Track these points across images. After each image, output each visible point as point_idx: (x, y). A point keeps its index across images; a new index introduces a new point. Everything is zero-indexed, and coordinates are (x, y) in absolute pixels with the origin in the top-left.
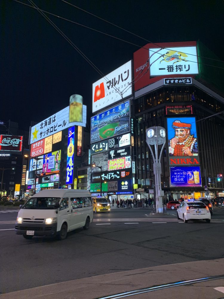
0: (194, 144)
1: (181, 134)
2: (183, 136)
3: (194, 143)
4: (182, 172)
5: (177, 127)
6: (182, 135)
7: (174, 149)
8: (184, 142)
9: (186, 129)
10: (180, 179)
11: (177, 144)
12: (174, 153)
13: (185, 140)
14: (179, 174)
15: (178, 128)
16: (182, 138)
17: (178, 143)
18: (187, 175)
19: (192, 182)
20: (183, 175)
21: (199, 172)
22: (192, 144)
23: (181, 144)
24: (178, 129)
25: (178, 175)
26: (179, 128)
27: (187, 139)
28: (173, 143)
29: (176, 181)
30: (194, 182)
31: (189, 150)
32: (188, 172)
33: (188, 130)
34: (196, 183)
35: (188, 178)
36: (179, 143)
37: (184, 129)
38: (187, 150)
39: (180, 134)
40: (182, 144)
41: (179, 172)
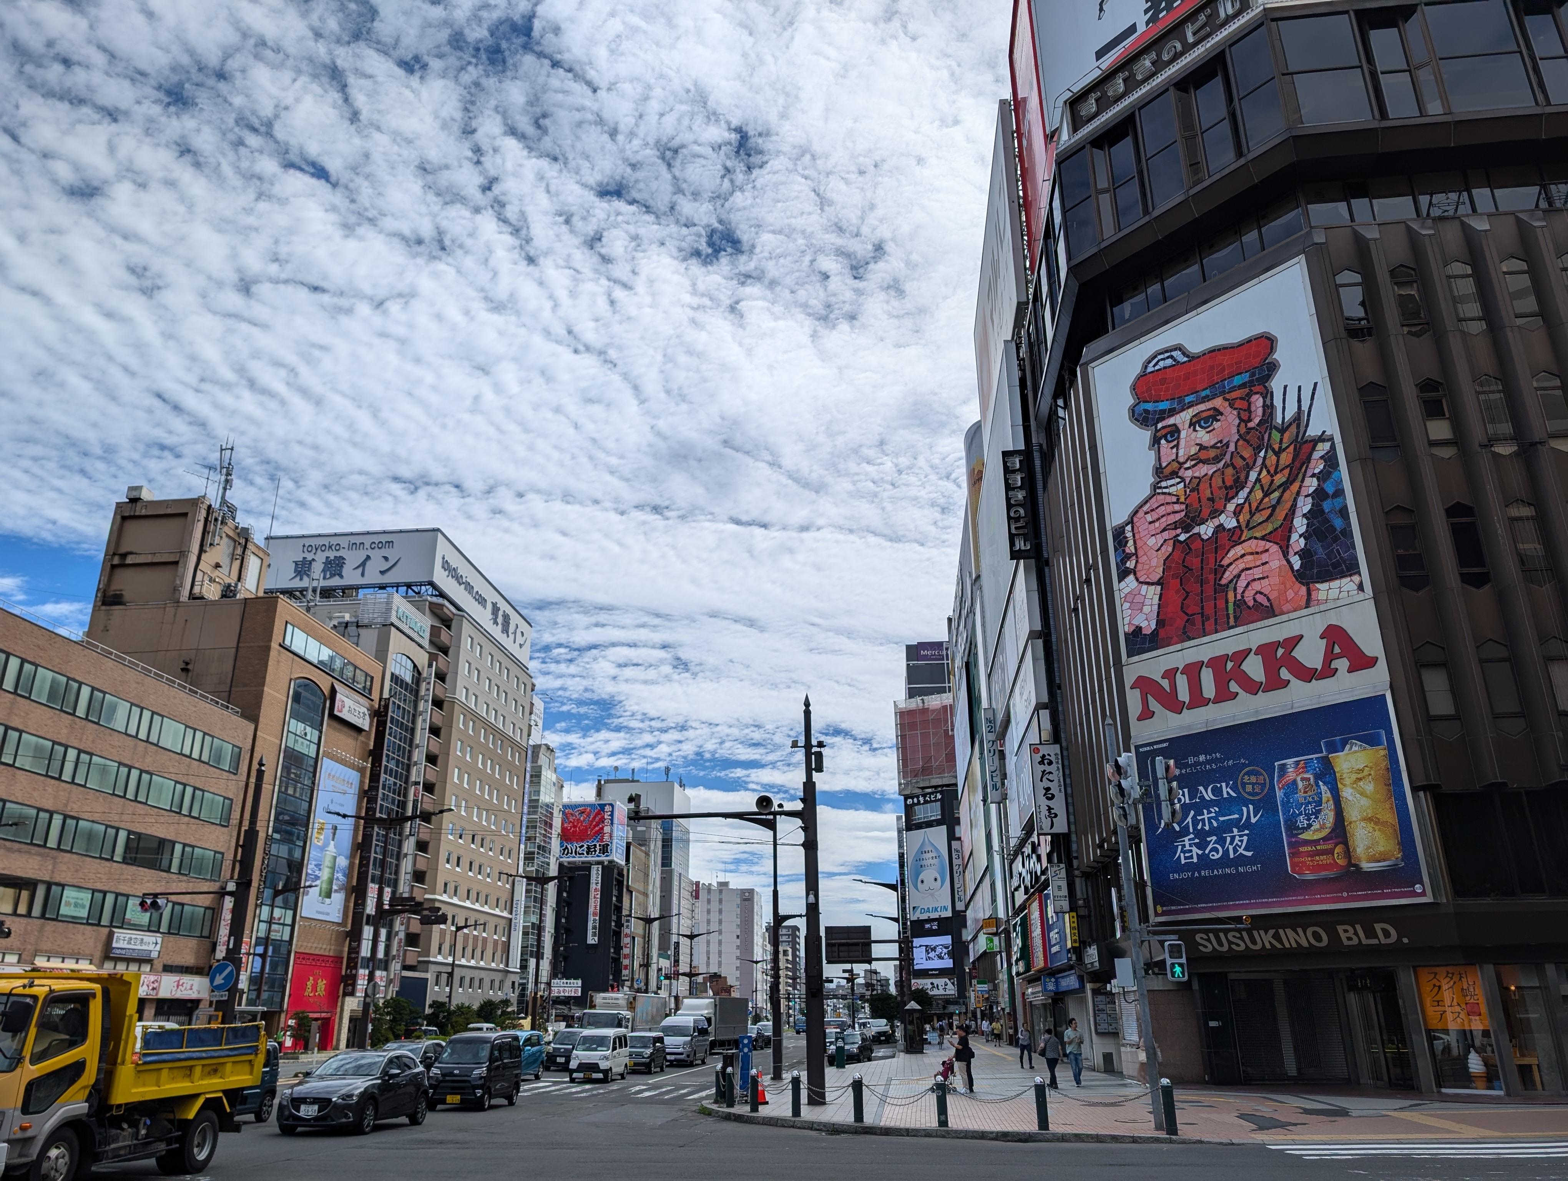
0: (1319, 495)
1: (1202, 447)
2: (1217, 459)
3: (1311, 484)
4: (1229, 775)
5: (1165, 405)
6: (1212, 453)
7: (1159, 588)
8: (1231, 507)
9: (1233, 395)
10: (1221, 841)
11: (1176, 542)
12: (1160, 623)
13: (1239, 485)
14: (1209, 795)
15: (1172, 412)
16: (1218, 482)
17: (1187, 529)
18: (1279, 794)
19: (1324, 859)
20: (1241, 801)
21: (1381, 752)
22: (1300, 503)
23: (1206, 530)
24: (1171, 421)
25: (1207, 804)
26: (1183, 410)
27: (1253, 476)
28: (1152, 542)
29: (1190, 867)
30: (1348, 853)
31: (1275, 560)
32: (1283, 768)
33: (1249, 395)
34: (1366, 866)
35: (1292, 826)
36: (1196, 530)
37: (1218, 402)
38: (1257, 573)
39: (1194, 450)
40: (1220, 528)
41: (1207, 778)
